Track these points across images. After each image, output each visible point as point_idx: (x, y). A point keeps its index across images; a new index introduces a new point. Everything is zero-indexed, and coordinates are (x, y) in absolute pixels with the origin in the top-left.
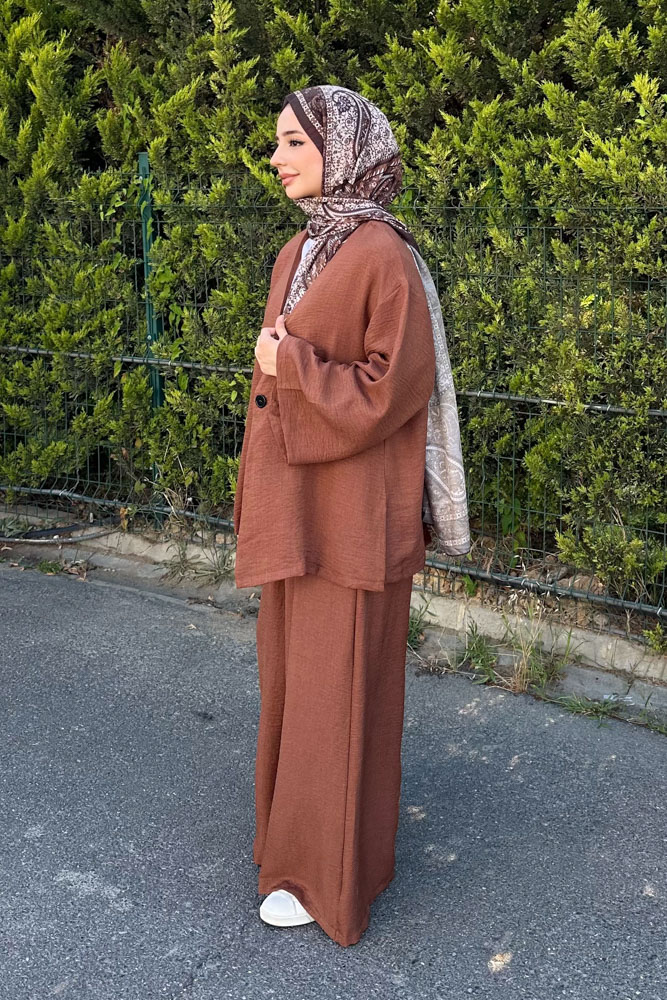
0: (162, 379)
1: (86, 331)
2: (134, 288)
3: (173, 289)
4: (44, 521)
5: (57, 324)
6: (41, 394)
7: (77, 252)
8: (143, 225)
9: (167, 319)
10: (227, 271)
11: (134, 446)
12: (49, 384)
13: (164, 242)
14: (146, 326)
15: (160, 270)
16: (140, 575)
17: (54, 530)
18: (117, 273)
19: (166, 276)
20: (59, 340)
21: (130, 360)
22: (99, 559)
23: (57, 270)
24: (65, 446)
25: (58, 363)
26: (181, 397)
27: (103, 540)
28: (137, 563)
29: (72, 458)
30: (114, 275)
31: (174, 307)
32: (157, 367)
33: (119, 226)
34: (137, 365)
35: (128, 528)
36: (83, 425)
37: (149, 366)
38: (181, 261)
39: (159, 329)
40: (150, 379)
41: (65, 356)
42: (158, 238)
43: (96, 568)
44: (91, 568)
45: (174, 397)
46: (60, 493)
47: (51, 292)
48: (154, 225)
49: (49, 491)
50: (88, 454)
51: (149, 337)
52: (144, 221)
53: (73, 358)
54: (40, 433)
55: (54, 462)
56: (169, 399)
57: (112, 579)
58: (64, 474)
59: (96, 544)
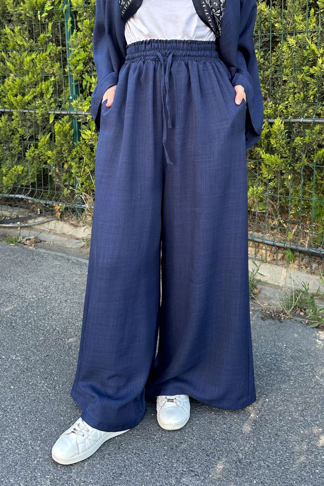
0: (79, 123)
2: (61, 67)
3: (85, 64)
4: (12, 214)
5: (15, 91)
6: (7, 136)
7: (25, 44)
8: (65, 23)
9: (81, 85)
11: (63, 167)
12: (12, 130)
13: (79, 33)
14: (69, 91)
15: (76, 51)
16: (67, 246)
17: (17, 219)
18: (50, 57)
19: (80, 56)
20: (16, 101)
21: (59, 112)
22: (43, 236)
23: (14, 58)
24: (22, 168)
25: (17, 117)
27: (46, 225)
28: (66, 239)
29: (27, 176)
30: (48, 58)
31: (86, 76)
32: (76, 116)
33: (50, 24)
34: (63, 115)
35: (61, 217)
36: (32, 155)
37: (71, 115)
39: (77, 93)
40: (72, 124)
41: (20, 112)
42: (75, 31)
43: (41, 241)
44: (38, 242)
45: (87, 134)
46: (20, 196)
47: (11, 72)
48: (72, 22)
49: (13, 195)
50: (36, 173)
51: (71, 98)
52: (66, 20)
53: (26, 113)
54: (8, 161)
55: (16, 178)
56: (83, 136)
57: (50, 248)
58: (22, 186)
59: (42, 227)
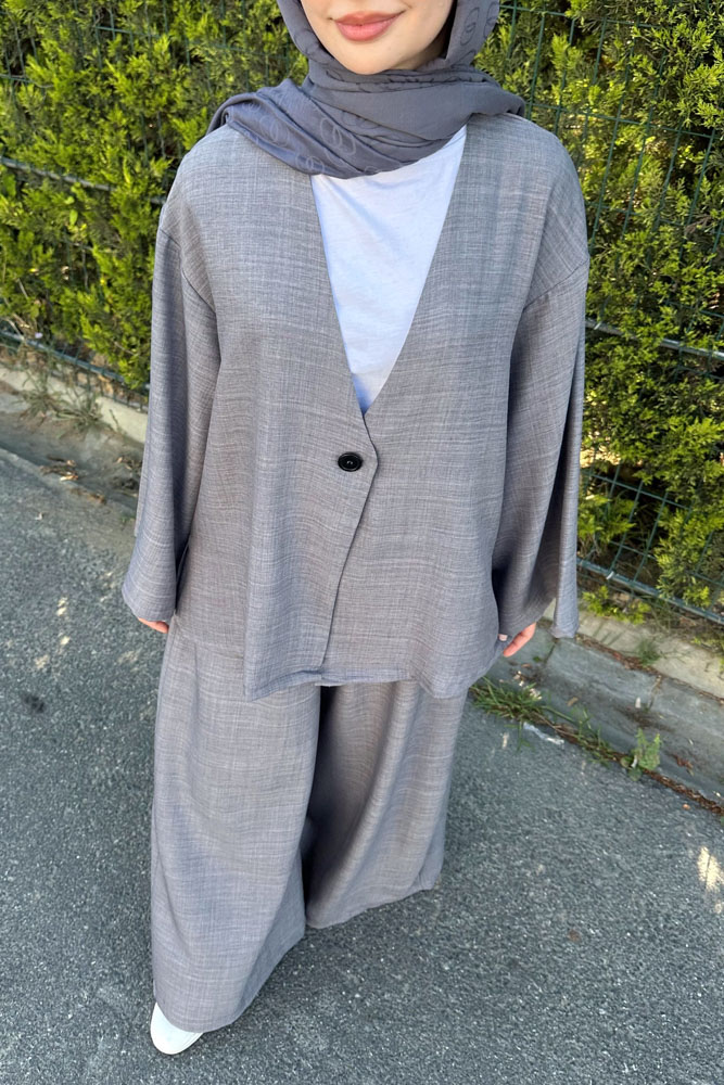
10: (42, 32)
26: (9, 207)
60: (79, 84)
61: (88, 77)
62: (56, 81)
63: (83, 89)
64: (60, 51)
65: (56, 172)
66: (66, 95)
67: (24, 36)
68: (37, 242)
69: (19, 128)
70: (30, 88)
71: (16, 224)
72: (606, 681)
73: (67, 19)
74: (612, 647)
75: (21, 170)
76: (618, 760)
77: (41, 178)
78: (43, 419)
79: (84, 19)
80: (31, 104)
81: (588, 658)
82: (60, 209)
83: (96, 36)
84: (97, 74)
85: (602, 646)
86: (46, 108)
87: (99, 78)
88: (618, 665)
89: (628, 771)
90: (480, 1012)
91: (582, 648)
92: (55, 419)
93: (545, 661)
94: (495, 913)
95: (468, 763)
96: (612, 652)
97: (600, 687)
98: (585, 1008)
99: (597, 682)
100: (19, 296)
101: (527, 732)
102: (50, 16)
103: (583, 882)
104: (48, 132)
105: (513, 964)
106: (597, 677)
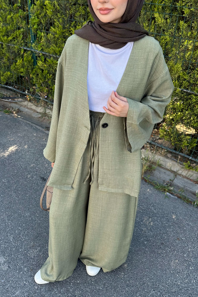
0: (36, 57)
1: (12, 37)
2: (26, 23)
3: (38, 25)
4: (7, 94)
5: (3, 34)
7: (7, 8)
9: (36, 35)
10: (55, 20)
11: (29, 77)
13: (35, 6)
14: (30, 37)
15: (33, 18)
16: (33, 116)
17: (10, 98)
18: (20, 17)
19: (35, 20)
20: (4, 39)
21: (26, 49)
22: (22, 109)
24: (10, 73)
25: (5, 47)
26: (42, 64)
27: (23, 103)
28: (32, 112)
29: (12, 77)
30: (19, 18)
31: (39, 32)
32: (34, 53)
34: (28, 51)
35: (30, 101)
36: (14, 68)
37: (32, 51)
38: (40, 14)
40: (32, 56)
41: (7, 45)
42: (33, 5)
43: (21, 112)
45: (40, 63)
46: (10, 87)
49: (7, 86)
50: (17, 77)
51: (32, 41)
53: (9, 46)
54: (3, 68)
55: (7, 78)
56: (38, 64)
57: (25, 116)
60: (63, 33)
61: (65, 31)
62: (58, 32)
63: (64, 34)
64: (59, 25)
65: (55, 55)
66: (60, 35)
67: (50, 22)
68: (48, 73)
69: (47, 44)
70: (51, 34)
71: (43, 68)
72: (189, 186)
73: (62, 17)
74: (190, 178)
75: (46, 55)
76: (191, 203)
77: (51, 57)
78: (45, 119)
79: (66, 17)
80: (50, 38)
81: (184, 181)
82: (55, 64)
83: (68, 22)
84: (68, 31)
85: (188, 178)
86: (54, 39)
87: (68, 32)
88: (192, 182)
89: (193, 205)
90: (154, 253)
91: (182, 178)
92: (47, 119)
93: (173, 181)
94: (158, 232)
95: (152, 200)
96: (191, 180)
97: (187, 188)
98: (181, 255)
99: (186, 186)
100: (41, 87)
101: (167, 195)
102: (58, 16)
103: (181, 228)
104: (54, 45)
105: (162, 244)
106: (186, 185)
